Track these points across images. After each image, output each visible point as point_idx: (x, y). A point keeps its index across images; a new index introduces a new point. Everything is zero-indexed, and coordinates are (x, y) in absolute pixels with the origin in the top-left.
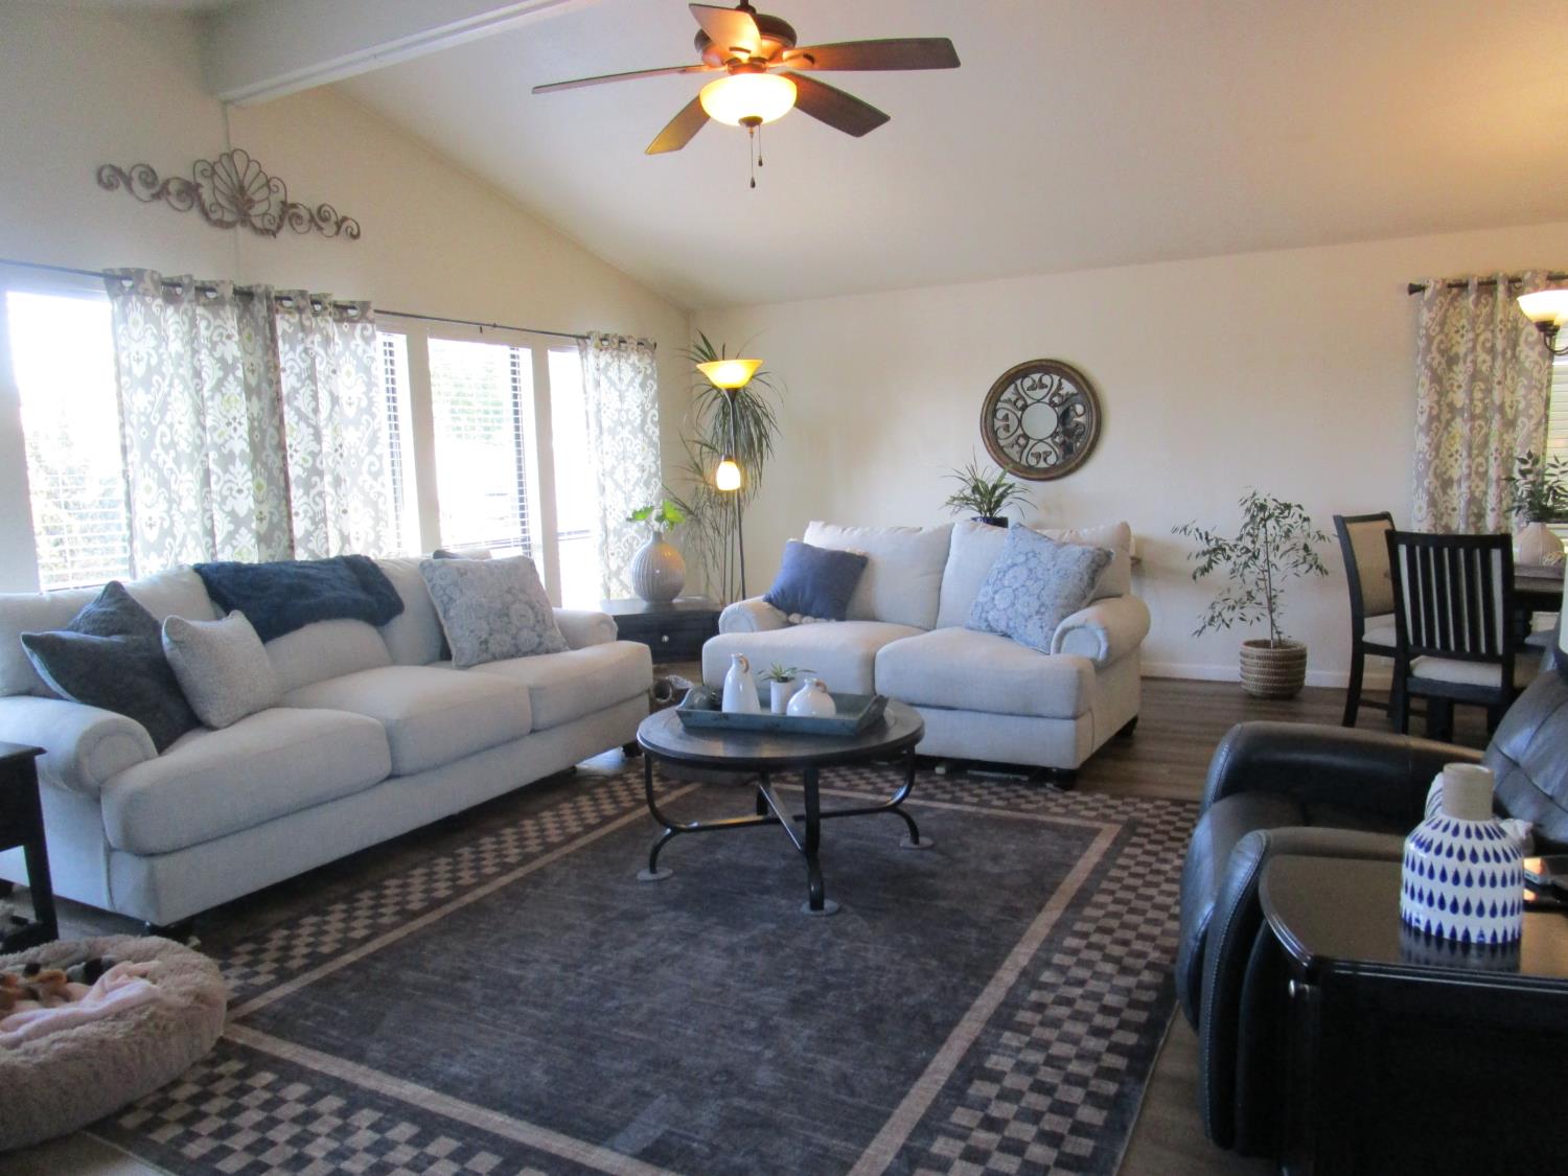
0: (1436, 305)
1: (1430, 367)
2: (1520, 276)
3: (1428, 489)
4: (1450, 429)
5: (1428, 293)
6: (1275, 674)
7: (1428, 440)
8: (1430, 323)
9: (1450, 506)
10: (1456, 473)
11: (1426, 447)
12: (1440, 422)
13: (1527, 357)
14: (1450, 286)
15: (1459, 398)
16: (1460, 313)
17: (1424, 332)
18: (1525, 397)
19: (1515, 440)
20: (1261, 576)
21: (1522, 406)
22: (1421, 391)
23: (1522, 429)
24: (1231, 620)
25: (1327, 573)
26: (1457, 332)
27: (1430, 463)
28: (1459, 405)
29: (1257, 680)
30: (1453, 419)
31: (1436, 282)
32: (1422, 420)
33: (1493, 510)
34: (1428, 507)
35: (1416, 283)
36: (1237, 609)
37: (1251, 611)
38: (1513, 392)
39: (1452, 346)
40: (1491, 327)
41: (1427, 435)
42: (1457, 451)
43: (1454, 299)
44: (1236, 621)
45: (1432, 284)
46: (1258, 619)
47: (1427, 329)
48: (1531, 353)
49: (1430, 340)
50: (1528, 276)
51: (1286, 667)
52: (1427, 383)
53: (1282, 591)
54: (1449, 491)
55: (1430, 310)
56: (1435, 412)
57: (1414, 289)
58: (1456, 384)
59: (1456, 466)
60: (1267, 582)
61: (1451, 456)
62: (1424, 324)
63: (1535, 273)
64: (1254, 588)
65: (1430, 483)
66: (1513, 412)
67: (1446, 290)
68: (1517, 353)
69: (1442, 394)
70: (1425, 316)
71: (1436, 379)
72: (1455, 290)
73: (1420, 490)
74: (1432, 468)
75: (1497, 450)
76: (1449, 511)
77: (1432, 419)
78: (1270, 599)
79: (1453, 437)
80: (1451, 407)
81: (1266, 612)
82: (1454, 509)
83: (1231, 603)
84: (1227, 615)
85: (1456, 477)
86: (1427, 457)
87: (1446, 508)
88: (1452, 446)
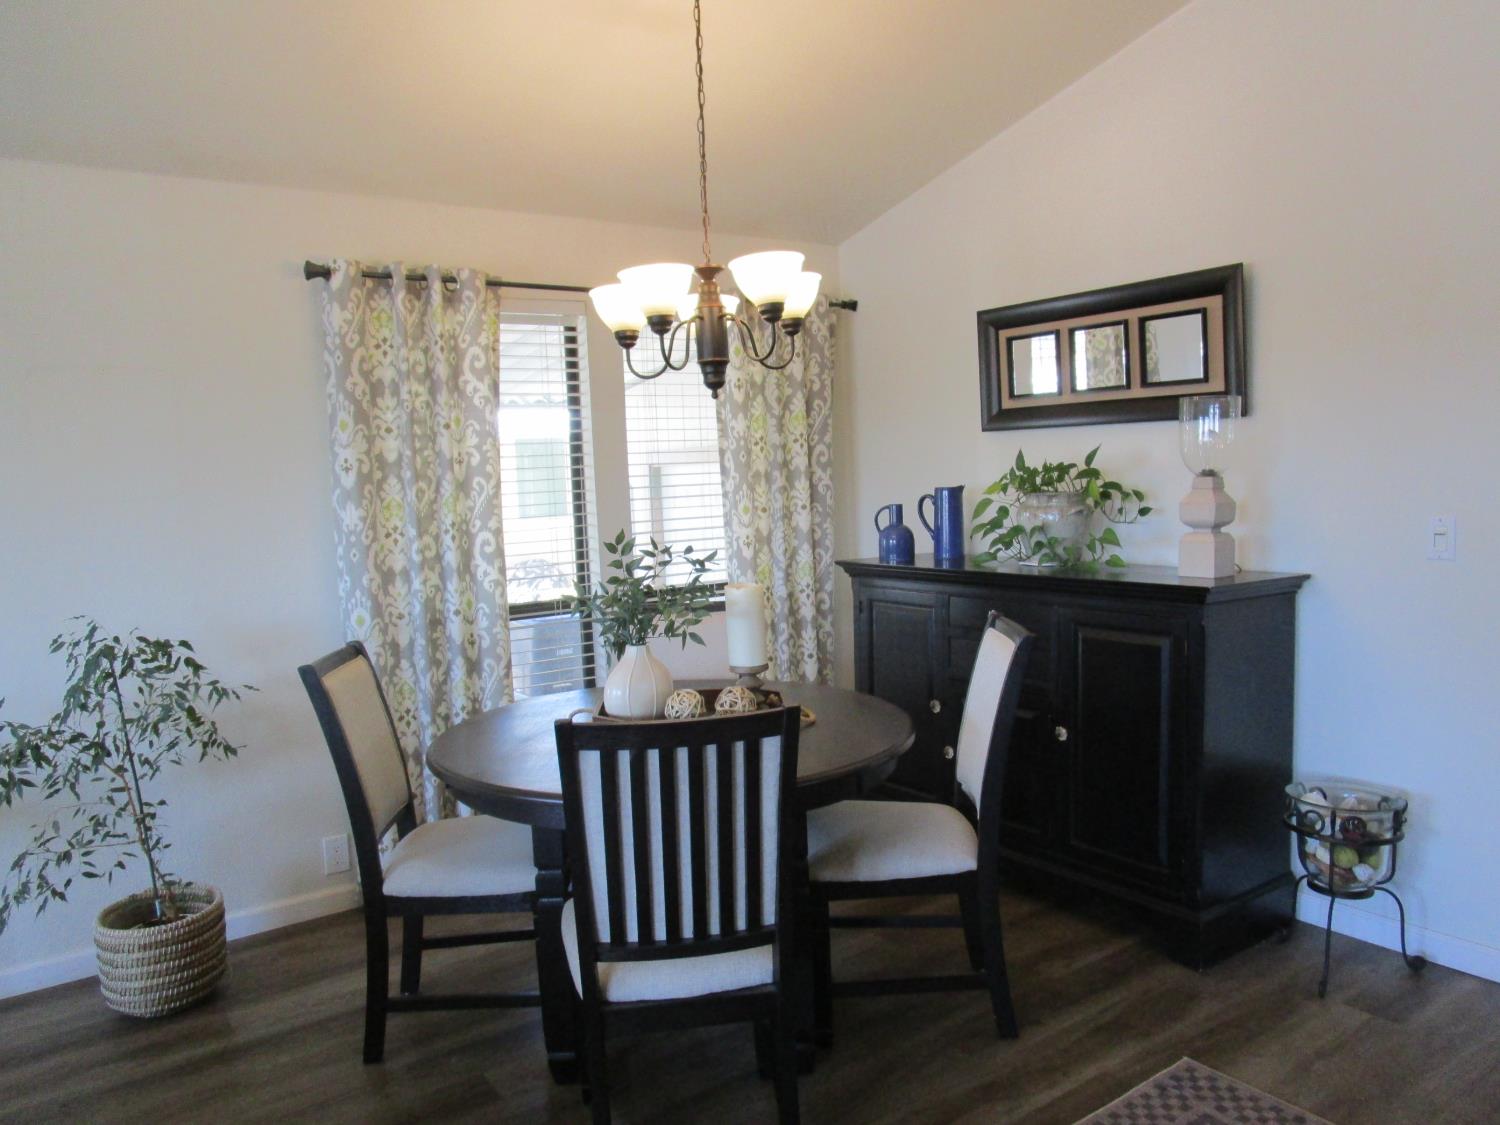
0: (351, 301)
1: (350, 396)
2: (455, 274)
3: (370, 589)
4: (383, 494)
5: (336, 281)
6: (181, 969)
7: (361, 512)
8: (345, 328)
9: (395, 613)
10: (398, 563)
11: (361, 525)
12: (372, 484)
13: (476, 390)
14: (366, 275)
15: (391, 448)
16: (378, 318)
17: (338, 341)
18: (478, 447)
19: (471, 509)
20: (119, 783)
21: (475, 460)
22: (343, 437)
23: (480, 495)
24: (69, 882)
25: (234, 752)
26: (378, 346)
27: (368, 548)
28: (392, 457)
29: (144, 991)
30: (384, 479)
31: (349, 264)
32: (349, 481)
33: (457, 613)
34: (373, 619)
35: (318, 262)
36: (76, 854)
37: (104, 856)
38: (459, 441)
39: (374, 368)
40: (422, 344)
41: (359, 505)
42: (395, 529)
43: (370, 295)
44: (80, 882)
45: (344, 266)
46: (121, 865)
47: (343, 338)
48: (480, 385)
49: (348, 354)
50: (464, 275)
51: (196, 948)
52: (350, 421)
53: (162, 803)
54: (390, 588)
55: (343, 307)
56: (365, 469)
57: (317, 272)
58: (384, 427)
59: (397, 550)
60: (134, 794)
61: (388, 535)
62: (337, 329)
63: (474, 273)
64: (107, 811)
65: (371, 580)
66: (464, 469)
67: (361, 279)
68: (461, 384)
69: (370, 440)
70: (337, 317)
71: (362, 417)
72: (369, 283)
73: (358, 593)
74: (372, 554)
75: (453, 524)
76: (394, 619)
77: (364, 479)
78: (143, 821)
79: (388, 507)
80: (380, 459)
81: (137, 849)
82: (401, 617)
83: (60, 846)
84: (56, 877)
85: (398, 567)
86: (363, 538)
87: (391, 614)
88: (387, 520)
